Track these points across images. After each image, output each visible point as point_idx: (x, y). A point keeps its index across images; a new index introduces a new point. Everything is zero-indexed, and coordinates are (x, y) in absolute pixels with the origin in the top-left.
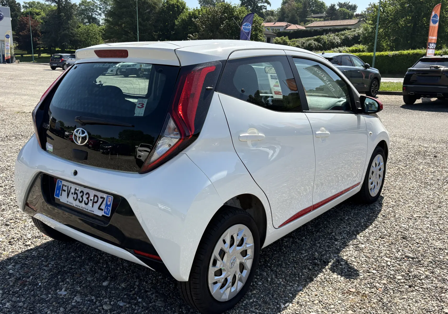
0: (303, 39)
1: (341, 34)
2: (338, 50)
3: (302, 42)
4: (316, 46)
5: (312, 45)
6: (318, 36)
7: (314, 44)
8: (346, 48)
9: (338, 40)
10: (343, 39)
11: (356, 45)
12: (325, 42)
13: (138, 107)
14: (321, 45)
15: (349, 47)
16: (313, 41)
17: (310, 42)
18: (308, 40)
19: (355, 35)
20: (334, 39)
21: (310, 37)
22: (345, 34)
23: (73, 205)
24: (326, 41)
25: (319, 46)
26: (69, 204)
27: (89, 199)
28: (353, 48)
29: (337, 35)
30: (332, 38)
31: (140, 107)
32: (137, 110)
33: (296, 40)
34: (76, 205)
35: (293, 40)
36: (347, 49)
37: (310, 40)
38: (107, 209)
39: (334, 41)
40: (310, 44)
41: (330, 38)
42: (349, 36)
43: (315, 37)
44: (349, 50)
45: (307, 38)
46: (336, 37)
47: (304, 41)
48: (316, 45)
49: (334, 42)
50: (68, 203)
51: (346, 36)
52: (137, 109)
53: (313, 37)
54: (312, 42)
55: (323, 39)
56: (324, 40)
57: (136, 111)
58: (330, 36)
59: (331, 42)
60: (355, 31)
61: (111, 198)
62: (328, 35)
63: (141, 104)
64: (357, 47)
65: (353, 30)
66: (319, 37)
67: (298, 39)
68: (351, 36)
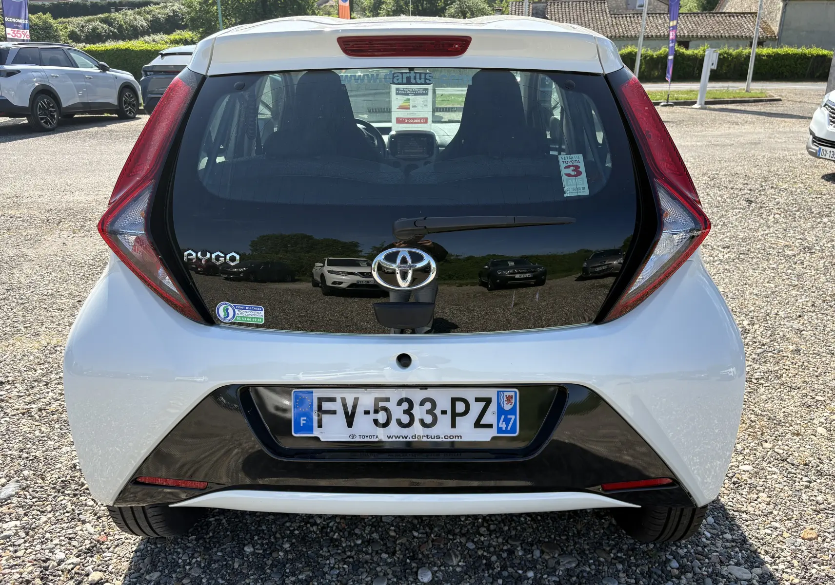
0: (79, 18)
1: (144, 11)
2: (151, 38)
3: (79, 24)
4: (106, 33)
5: (99, 30)
6: (106, 15)
7: (102, 27)
8: (163, 36)
9: (141, 22)
10: (151, 21)
11: (179, 32)
12: (121, 26)
13: (568, 175)
14: (116, 31)
15: (169, 34)
16: (98, 22)
17: (94, 24)
18: (89, 21)
19: (168, 14)
20: (136, 20)
21: (92, 15)
22: (151, 11)
23: (377, 440)
24: (122, 23)
25: (111, 31)
26: (362, 440)
27: (437, 412)
28: (175, 35)
29: (139, 13)
30: (132, 18)
31: (573, 173)
32: (567, 182)
33: (65, 20)
34: (389, 437)
35: (60, 20)
36: (166, 37)
37: (93, 20)
38: (507, 421)
39: (135, 23)
40: (94, 29)
41: (128, 17)
42: (160, 16)
43: (101, 16)
44: (170, 39)
45: (86, 18)
46: (137, 17)
47: (82, 23)
48: (105, 31)
49: (137, 26)
50: (357, 439)
51: (153, 15)
52: (567, 180)
53: (96, 15)
54: (98, 25)
55: (115, 19)
56: (118, 21)
57: (568, 185)
58: (126, 15)
59: (131, 26)
60: (166, 7)
61: (513, 394)
62: (122, 12)
63: (572, 168)
64: (181, 35)
65: (162, 5)
66: (109, 16)
67: (69, 19)
68: (163, 16)
